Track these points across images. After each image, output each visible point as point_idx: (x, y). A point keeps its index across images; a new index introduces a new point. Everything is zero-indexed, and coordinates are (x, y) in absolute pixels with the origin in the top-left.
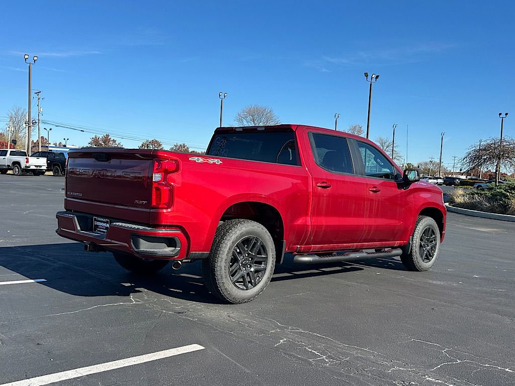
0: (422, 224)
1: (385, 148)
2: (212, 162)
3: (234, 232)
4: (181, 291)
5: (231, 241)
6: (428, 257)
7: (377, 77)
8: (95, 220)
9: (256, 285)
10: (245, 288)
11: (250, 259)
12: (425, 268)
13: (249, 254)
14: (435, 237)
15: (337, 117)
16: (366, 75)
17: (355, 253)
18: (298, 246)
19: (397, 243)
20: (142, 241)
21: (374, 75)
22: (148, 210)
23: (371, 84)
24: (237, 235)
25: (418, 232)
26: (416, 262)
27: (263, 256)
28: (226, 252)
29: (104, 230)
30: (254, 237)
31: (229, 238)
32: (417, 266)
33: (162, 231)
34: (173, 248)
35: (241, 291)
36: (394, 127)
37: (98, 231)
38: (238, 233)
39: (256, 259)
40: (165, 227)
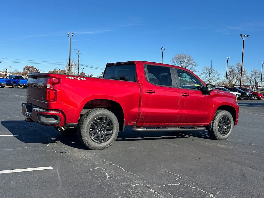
0: (220, 114)
1: (257, 75)
2: (80, 79)
3: (92, 114)
4: (75, 143)
5: (90, 119)
6: (225, 133)
7: (248, 36)
9: (106, 141)
10: (99, 142)
11: (103, 128)
12: (222, 138)
13: (102, 125)
14: (230, 122)
16: (241, 35)
17: (172, 128)
18: (135, 123)
19: (203, 124)
20: (42, 117)
22: (45, 102)
23: (244, 40)
24: (94, 115)
25: (217, 119)
26: (216, 135)
27: (111, 127)
28: (87, 124)
30: (105, 117)
31: (89, 117)
32: (217, 137)
33: (51, 112)
34: (57, 121)
35: (97, 144)
36: (263, 64)
38: (95, 114)
39: (106, 128)
40: (52, 110)
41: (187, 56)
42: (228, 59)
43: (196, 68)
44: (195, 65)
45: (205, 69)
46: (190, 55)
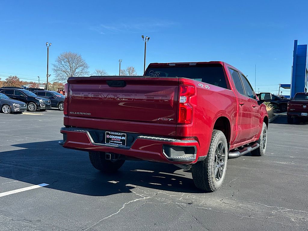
0: (263, 127)
2: (206, 87)
3: (216, 139)
7: (149, 38)
8: (108, 134)
9: (221, 177)
10: (218, 180)
11: (218, 158)
13: (218, 155)
15: (120, 61)
16: (143, 37)
19: (255, 139)
20: (172, 150)
21: (147, 38)
22: (175, 126)
23: (145, 43)
25: (262, 132)
26: (261, 150)
27: (223, 155)
29: (119, 142)
30: (222, 142)
32: (261, 153)
35: (218, 182)
37: (111, 142)
38: (218, 140)
39: (221, 158)
41: (77, 55)
42: (120, 62)
43: (88, 70)
44: (87, 67)
45: (97, 72)
46: (80, 54)
